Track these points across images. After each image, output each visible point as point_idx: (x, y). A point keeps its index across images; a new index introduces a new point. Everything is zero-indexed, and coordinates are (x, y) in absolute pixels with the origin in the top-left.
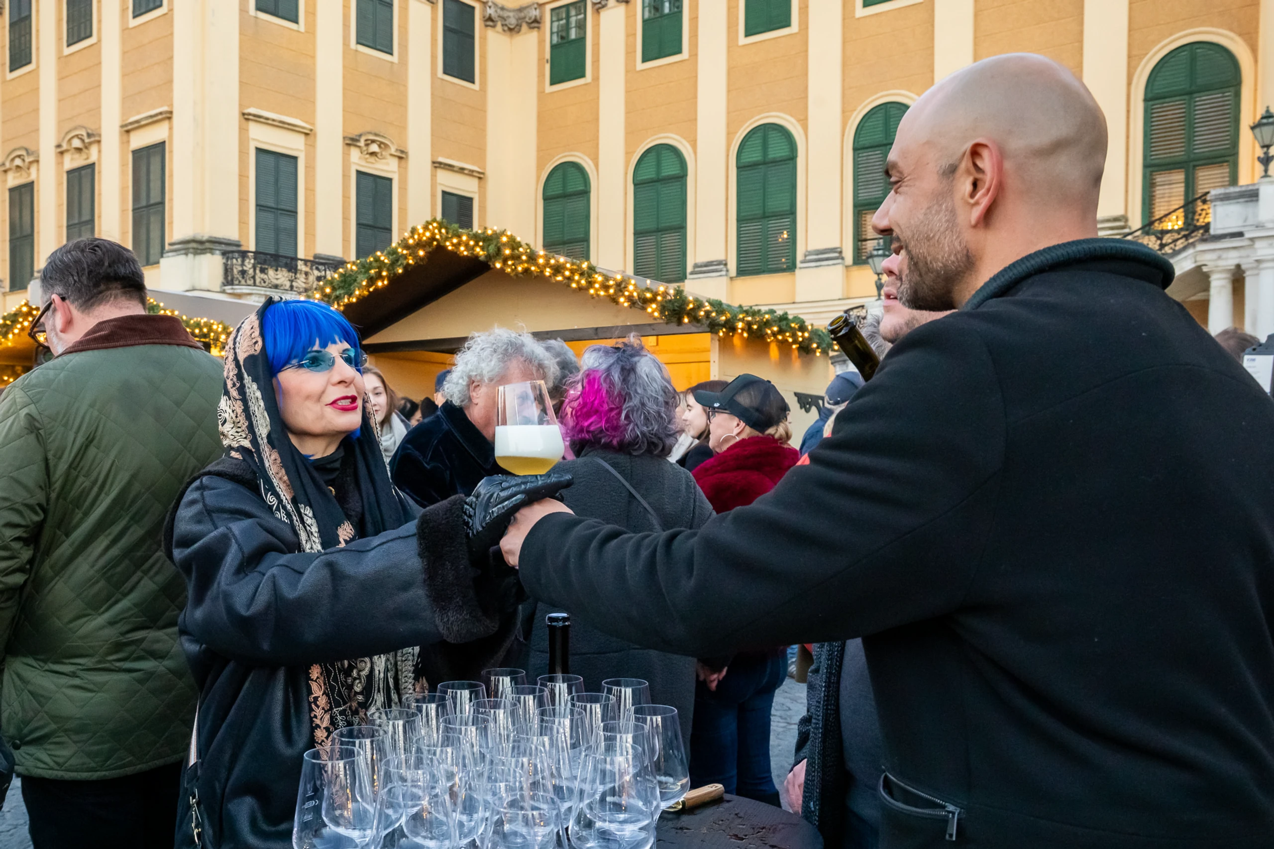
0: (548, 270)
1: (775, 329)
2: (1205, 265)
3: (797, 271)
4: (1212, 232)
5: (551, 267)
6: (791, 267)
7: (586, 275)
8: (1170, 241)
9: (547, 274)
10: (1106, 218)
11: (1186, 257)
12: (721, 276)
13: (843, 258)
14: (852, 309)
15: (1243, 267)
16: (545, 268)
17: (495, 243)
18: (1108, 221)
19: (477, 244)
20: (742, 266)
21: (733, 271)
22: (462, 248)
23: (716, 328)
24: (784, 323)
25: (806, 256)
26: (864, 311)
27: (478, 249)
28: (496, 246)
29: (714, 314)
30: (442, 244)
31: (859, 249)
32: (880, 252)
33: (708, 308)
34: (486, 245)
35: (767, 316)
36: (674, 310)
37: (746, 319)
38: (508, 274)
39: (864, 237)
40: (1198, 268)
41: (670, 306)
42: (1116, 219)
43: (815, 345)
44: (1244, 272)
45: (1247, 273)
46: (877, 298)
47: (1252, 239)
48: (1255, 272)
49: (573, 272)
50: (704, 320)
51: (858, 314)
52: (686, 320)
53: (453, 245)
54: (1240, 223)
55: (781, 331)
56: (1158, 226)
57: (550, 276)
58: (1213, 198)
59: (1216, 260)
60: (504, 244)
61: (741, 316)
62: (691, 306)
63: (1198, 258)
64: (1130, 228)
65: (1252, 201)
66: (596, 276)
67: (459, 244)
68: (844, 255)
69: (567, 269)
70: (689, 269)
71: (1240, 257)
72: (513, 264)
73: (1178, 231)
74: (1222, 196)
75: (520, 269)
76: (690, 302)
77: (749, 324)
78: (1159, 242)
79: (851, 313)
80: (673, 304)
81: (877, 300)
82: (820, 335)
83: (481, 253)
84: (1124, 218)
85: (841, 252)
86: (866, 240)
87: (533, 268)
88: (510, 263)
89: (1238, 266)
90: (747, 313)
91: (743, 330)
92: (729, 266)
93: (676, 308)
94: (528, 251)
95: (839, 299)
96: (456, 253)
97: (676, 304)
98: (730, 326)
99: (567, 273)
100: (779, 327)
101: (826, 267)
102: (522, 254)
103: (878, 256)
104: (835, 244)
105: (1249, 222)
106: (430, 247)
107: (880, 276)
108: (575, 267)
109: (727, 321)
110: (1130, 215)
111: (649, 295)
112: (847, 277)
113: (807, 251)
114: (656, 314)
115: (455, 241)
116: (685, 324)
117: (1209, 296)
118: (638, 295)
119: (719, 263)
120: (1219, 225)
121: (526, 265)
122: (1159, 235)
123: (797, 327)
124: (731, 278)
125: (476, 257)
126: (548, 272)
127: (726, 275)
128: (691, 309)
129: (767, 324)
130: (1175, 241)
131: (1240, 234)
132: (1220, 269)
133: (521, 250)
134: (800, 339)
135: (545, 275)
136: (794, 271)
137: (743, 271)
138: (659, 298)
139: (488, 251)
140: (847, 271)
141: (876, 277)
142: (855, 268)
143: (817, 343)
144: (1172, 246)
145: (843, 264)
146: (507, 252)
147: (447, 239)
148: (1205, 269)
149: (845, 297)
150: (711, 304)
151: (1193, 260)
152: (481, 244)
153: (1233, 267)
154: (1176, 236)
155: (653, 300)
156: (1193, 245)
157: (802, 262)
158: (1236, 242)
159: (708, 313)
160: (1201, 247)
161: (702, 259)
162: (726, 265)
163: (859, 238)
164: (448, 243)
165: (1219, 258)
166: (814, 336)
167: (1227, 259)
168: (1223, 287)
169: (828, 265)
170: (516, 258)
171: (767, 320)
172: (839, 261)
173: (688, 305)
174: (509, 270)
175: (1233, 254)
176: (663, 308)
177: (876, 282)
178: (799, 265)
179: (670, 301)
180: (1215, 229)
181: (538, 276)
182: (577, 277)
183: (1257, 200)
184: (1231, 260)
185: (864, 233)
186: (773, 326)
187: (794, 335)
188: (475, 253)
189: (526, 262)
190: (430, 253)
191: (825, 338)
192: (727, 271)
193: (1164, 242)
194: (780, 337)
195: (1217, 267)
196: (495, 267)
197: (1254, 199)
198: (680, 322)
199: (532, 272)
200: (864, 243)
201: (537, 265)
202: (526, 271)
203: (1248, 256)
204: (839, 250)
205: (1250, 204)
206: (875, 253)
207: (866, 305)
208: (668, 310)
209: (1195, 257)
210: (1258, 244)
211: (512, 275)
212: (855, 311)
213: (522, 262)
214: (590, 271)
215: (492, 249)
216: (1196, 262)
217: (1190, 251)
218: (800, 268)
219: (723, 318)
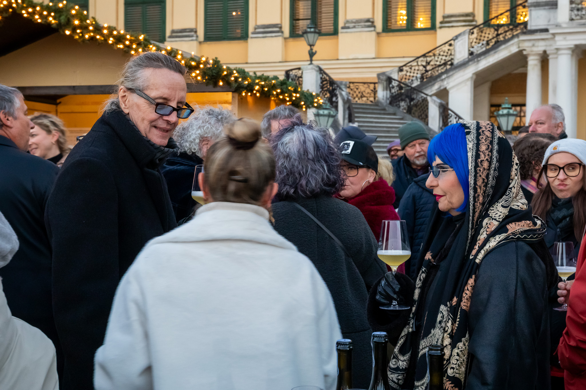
0: (111, 39)
1: (279, 91)
2: (525, 50)
3: (249, 40)
4: (529, 28)
5: (114, 37)
6: (244, 37)
7: (143, 45)
8: (503, 32)
9: (110, 42)
10: (461, 14)
11: (513, 44)
12: (192, 40)
13: (282, 32)
14: (292, 70)
15: (548, 52)
16: (109, 38)
17: (65, 15)
18: (462, 16)
19: (49, 15)
20: (208, 33)
21: (201, 37)
22: (37, 17)
23: (241, 90)
24: (285, 86)
25: (255, 29)
26: (300, 72)
27: (51, 19)
28: (66, 17)
29: (240, 80)
30: (18, 12)
31: (294, 26)
32: (312, 30)
33: (236, 75)
34: (57, 15)
35: (273, 82)
36: (213, 76)
37: (260, 83)
38: (76, 40)
39: (297, 17)
40: (520, 52)
41: (210, 72)
42: (467, 15)
43: (303, 103)
44: (548, 56)
45: (550, 57)
46: (309, 62)
47: (554, 35)
48: (555, 56)
49: (131, 42)
50: (234, 84)
51: (296, 74)
52: (221, 83)
53: (28, 13)
54: (546, 23)
55: (282, 93)
56: (495, 22)
57: (112, 44)
58: (529, 5)
59: (531, 47)
60: (74, 16)
61: (257, 81)
62: (225, 73)
63: (521, 45)
64: (476, 21)
65: (552, 8)
66: (151, 46)
67: (34, 13)
68: (283, 29)
69: (127, 40)
70: (168, 33)
71: (546, 46)
72: (81, 33)
73: (508, 25)
74: (535, 4)
75: (87, 36)
76: (224, 70)
77: (262, 87)
78: (496, 33)
79: (291, 73)
80: (212, 71)
81: (310, 64)
82: (305, 96)
83: (53, 22)
84: (472, 15)
85: (281, 28)
86: (298, 20)
87: (98, 37)
88: (78, 31)
89: (545, 52)
90: (261, 78)
91: (257, 91)
92: (198, 33)
93: (214, 74)
94: (94, 23)
95: (280, 62)
96: (31, 20)
97: (214, 71)
98: (250, 88)
99: (127, 43)
100: (281, 89)
101: (271, 38)
102: (89, 25)
103: (311, 32)
104: (277, 21)
105: (552, 22)
106: (6, 13)
107: (312, 47)
108: (133, 38)
109: (249, 85)
110: (476, 13)
111: (193, 63)
112: (286, 46)
113: (256, 25)
114: (199, 78)
115: (30, 10)
116: (220, 86)
117: (527, 70)
118: (186, 63)
119: (191, 30)
120: (533, 24)
121: (92, 34)
122: (496, 28)
123: (292, 89)
124: (200, 43)
125: (49, 24)
126: (111, 41)
127: (196, 40)
128: (225, 75)
129: (274, 87)
130: (506, 32)
131: (546, 30)
132: (533, 53)
133: (88, 21)
134: (294, 98)
135: (108, 43)
136: (247, 40)
137: (209, 38)
138: (202, 66)
139: (59, 20)
140: (285, 42)
141: (308, 48)
142: (291, 40)
143: (304, 102)
144: (504, 35)
145: (282, 36)
146: (77, 22)
147: (23, 8)
148: (525, 53)
149: (284, 61)
150: (238, 72)
151: (517, 46)
152: (53, 14)
153: (541, 52)
154: (507, 29)
155: (197, 67)
156: (517, 36)
157: (253, 33)
158: (544, 36)
159: (236, 78)
160: (522, 38)
161: (178, 26)
162: (196, 32)
163: (294, 18)
164: (24, 12)
165: (533, 45)
166: (302, 96)
167: (538, 46)
168: (536, 65)
169: (272, 37)
170: (84, 28)
171: (274, 85)
172: (280, 34)
173: (223, 72)
174: (77, 37)
175: (542, 43)
176: (204, 74)
177: (309, 52)
178: (250, 35)
179: (210, 68)
180: (531, 26)
181: (102, 43)
182: (134, 46)
183: (556, 8)
184: (540, 47)
185: (297, 14)
186: (278, 89)
187: (290, 96)
188: (48, 21)
189: (92, 31)
190: (6, 18)
191: (309, 98)
192: (197, 37)
193: (499, 32)
194: (281, 97)
195: (532, 51)
196: (65, 34)
197: (555, 7)
198: (216, 84)
199: (97, 40)
200: (297, 22)
201: (102, 35)
202: (92, 39)
203: (551, 45)
204: (279, 26)
205: (552, 11)
206: (309, 30)
207: (302, 67)
208: (209, 75)
209: (519, 44)
210: (557, 38)
211: (80, 41)
212: (294, 71)
213: (90, 31)
214: (146, 43)
215: (63, 19)
216: (519, 47)
217: (516, 40)
218: (252, 38)
219: (246, 82)
